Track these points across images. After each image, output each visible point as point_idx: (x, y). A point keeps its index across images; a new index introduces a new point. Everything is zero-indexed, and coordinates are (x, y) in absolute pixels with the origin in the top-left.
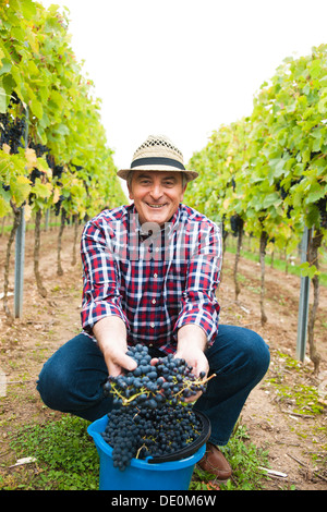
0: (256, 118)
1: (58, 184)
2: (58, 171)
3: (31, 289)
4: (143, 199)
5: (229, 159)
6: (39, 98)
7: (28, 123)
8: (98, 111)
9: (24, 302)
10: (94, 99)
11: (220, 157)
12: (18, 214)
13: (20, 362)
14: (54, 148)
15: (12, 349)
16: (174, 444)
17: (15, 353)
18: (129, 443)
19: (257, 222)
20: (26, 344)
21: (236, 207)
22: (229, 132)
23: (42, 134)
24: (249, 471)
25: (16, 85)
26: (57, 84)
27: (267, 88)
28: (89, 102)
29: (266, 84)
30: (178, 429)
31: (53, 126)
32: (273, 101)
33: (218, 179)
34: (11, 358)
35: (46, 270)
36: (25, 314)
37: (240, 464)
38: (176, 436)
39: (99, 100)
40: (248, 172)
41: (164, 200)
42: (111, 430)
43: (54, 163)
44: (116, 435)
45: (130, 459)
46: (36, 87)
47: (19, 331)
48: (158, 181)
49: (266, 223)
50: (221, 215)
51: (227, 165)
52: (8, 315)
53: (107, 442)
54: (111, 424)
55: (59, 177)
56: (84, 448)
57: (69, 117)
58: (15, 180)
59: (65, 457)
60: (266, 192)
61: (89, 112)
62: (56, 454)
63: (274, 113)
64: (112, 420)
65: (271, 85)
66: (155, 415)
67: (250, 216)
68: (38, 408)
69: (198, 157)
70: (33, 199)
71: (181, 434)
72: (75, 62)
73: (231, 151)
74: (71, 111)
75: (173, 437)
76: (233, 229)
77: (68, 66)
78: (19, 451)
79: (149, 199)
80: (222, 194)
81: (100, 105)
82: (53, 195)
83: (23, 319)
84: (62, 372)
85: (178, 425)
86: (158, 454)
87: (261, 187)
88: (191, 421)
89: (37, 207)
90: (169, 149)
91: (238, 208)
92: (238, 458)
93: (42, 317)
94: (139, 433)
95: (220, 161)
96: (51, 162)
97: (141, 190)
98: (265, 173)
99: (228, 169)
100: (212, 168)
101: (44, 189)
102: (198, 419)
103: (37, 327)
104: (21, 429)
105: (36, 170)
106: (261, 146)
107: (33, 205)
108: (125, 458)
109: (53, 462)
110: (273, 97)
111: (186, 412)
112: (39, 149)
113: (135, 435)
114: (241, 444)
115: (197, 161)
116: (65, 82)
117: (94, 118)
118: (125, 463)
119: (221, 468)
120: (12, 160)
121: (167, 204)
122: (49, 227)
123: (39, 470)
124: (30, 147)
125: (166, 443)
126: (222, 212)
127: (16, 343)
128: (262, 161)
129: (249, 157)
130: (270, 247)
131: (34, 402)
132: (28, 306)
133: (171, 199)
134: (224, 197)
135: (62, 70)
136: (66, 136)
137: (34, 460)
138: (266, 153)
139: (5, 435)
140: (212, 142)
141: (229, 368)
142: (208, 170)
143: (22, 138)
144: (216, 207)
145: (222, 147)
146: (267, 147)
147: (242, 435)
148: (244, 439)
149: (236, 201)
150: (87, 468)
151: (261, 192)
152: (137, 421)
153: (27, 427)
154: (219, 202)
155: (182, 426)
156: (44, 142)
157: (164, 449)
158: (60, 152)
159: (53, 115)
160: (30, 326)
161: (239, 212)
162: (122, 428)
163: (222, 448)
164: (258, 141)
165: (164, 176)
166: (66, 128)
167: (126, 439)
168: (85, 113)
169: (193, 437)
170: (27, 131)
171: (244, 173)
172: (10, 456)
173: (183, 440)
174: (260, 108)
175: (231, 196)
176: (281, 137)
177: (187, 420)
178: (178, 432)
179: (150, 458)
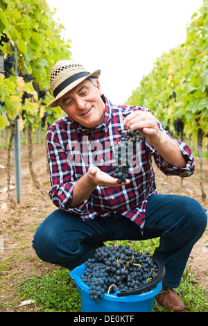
0: (189, 43)
1: (43, 104)
2: (42, 95)
3: (28, 183)
5: (170, 77)
6: (23, 38)
7: (17, 58)
8: (69, 49)
9: (24, 193)
10: (66, 40)
11: (163, 77)
12: (14, 126)
13: (22, 234)
14: (37, 77)
15: (15, 225)
16: (137, 282)
17: (18, 228)
18: (102, 282)
20: (26, 221)
21: (177, 113)
22: (169, 57)
23: (28, 65)
24: (198, 306)
25: (5, 27)
26: (36, 26)
27: (196, 18)
28: (62, 42)
29: (196, 15)
30: (139, 271)
31: (37, 60)
32: (202, 27)
33: (163, 93)
34: (15, 231)
35: (39, 170)
36: (24, 200)
37: (191, 301)
38: (138, 276)
39: (69, 41)
40: (185, 85)
42: (87, 273)
43: (39, 89)
44: (92, 277)
45: (103, 293)
46: (20, 29)
47: (20, 212)
49: (201, 122)
50: (166, 120)
51: (169, 82)
52: (12, 201)
53: (85, 282)
54: (88, 270)
55: (44, 99)
56: (71, 292)
57: (47, 52)
58: (9, 98)
59: (56, 298)
60: (200, 98)
61: (62, 49)
62: (49, 298)
63: (203, 36)
64: (89, 267)
65: (200, 15)
67: (188, 117)
68: (36, 265)
69: (147, 79)
70: (25, 116)
71: (142, 274)
72: (49, 10)
73: (171, 71)
74: (48, 48)
75: (136, 277)
76: (176, 130)
77: (44, 14)
78: (22, 296)
80: (166, 105)
81: (70, 44)
82: (39, 112)
83: (23, 204)
86: (124, 290)
87: (196, 95)
88: (149, 265)
89: (28, 121)
91: (179, 114)
92: (190, 297)
93: (37, 202)
95: (163, 80)
96: (36, 87)
98: (198, 83)
99: (170, 85)
100: (157, 86)
101: (32, 107)
102: (155, 263)
103: (33, 209)
104: (24, 280)
105: (26, 93)
106: (194, 64)
107: (26, 120)
108: (99, 293)
109: (47, 303)
110: (202, 25)
112: (27, 78)
113: (106, 277)
114: (191, 286)
115: (146, 83)
116: (43, 26)
117: (67, 54)
118: (99, 296)
119: (176, 304)
120: (5, 83)
122: (40, 141)
123: (37, 309)
124: (20, 76)
125: (131, 282)
126: (167, 117)
127: (18, 221)
128: (195, 74)
129: (185, 73)
130: (206, 141)
131: (32, 261)
132: (27, 195)
134: (168, 107)
135: (39, 16)
136: (46, 67)
137: (33, 301)
138: (198, 67)
139: (11, 285)
140: (156, 67)
141: (174, 229)
142: (154, 88)
143: (13, 69)
144: (162, 115)
145: (165, 69)
146: (199, 62)
147: (191, 280)
148: (193, 283)
149: (177, 109)
150: (73, 306)
151: (196, 99)
153: (27, 279)
154: (164, 111)
155: (143, 269)
156: (30, 72)
157: (129, 286)
158: (42, 79)
159: (34, 51)
160: (28, 209)
161: (180, 117)
162: (96, 271)
163: (176, 290)
164: (191, 60)
166: (46, 61)
168: (59, 50)
169: (151, 277)
170: (17, 64)
171: (182, 86)
172: (16, 299)
173: (144, 279)
174: (192, 34)
175: (173, 105)
177: (146, 265)
178: (139, 273)
179: (119, 292)
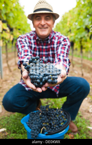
2: (11, 30)
4: (38, 26)
5: (68, 22)
18: (37, 128)
19: (79, 43)
22: (68, 14)
23: (4, 15)
37: (80, 126)
38: (57, 122)
41: (46, 26)
42: (30, 121)
44: (32, 123)
45: (38, 134)
48: (43, 18)
49: (82, 42)
53: (29, 126)
54: (31, 118)
57: (13, 10)
59: (16, 128)
60: (82, 32)
64: (31, 116)
66: (48, 114)
67: (77, 40)
79: (40, 26)
84: (10, 98)
85: (58, 118)
86: (50, 131)
87: (80, 30)
89: (6, 42)
90: (47, 4)
92: (79, 124)
94: (42, 122)
95: (65, 24)
97: (37, 23)
98: (81, 24)
99: (68, 26)
101: (6, 35)
102: (65, 114)
103: (8, 82)
108: (36, 134)
109: (12, 130)
111: (60, 112)
113: (40, 123)
118: (36, 136)
119: (74, 128)
121: (47, 28)
123: (7, 134)
125: (54, 126)
128: (80, 20)
130: (84, 51)
133: (49, 25)
136: (13, 17)
137: (5, 130)
138: (81, 17)
145: (66, 19)
148: (81, 116)
150: (24, 132)
152: (40, 117)
153: (3, 117)
156: (5, 18)
157: (52, 129)
158: (11, 22)
162: (34, 120)
165: (46, 16)
166: (13, 14)
167: (36, 126)
169: (63, 122)
171: (74, 27)
173: (60, 123)
175: (70, 35)
176: (87, 10)
177: (61, 115)
178: (58, 121)
179: (47, 133)
